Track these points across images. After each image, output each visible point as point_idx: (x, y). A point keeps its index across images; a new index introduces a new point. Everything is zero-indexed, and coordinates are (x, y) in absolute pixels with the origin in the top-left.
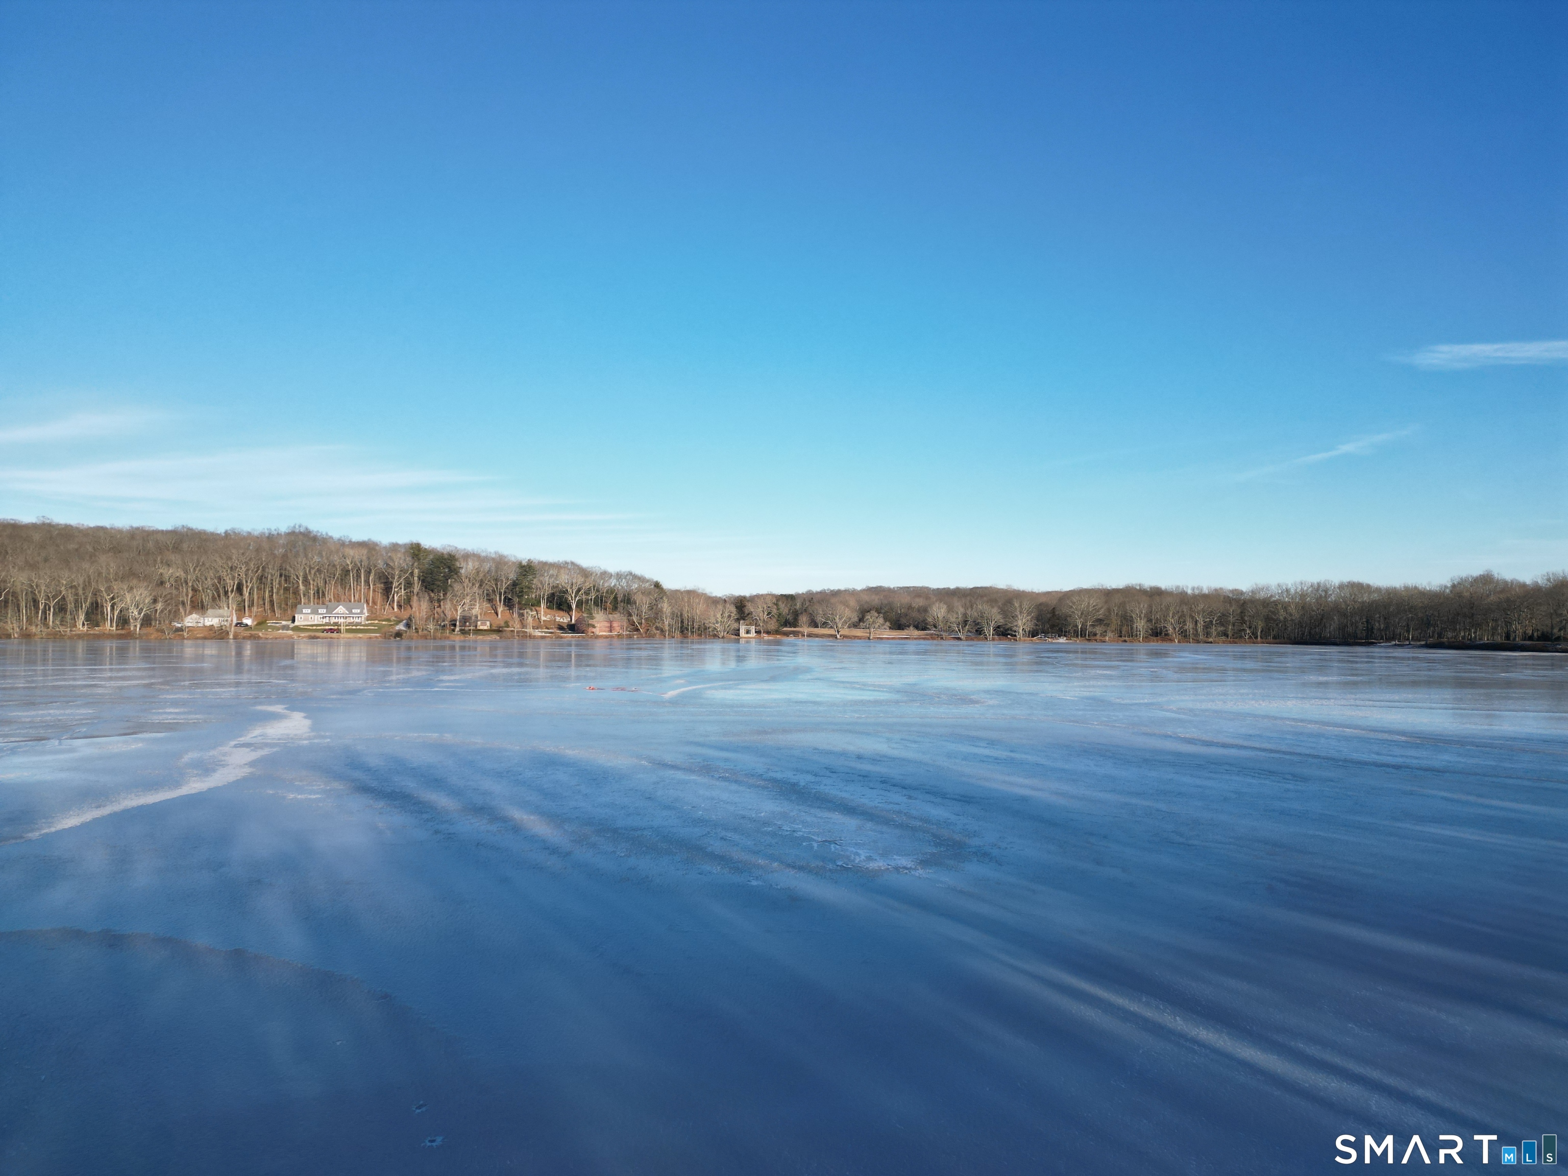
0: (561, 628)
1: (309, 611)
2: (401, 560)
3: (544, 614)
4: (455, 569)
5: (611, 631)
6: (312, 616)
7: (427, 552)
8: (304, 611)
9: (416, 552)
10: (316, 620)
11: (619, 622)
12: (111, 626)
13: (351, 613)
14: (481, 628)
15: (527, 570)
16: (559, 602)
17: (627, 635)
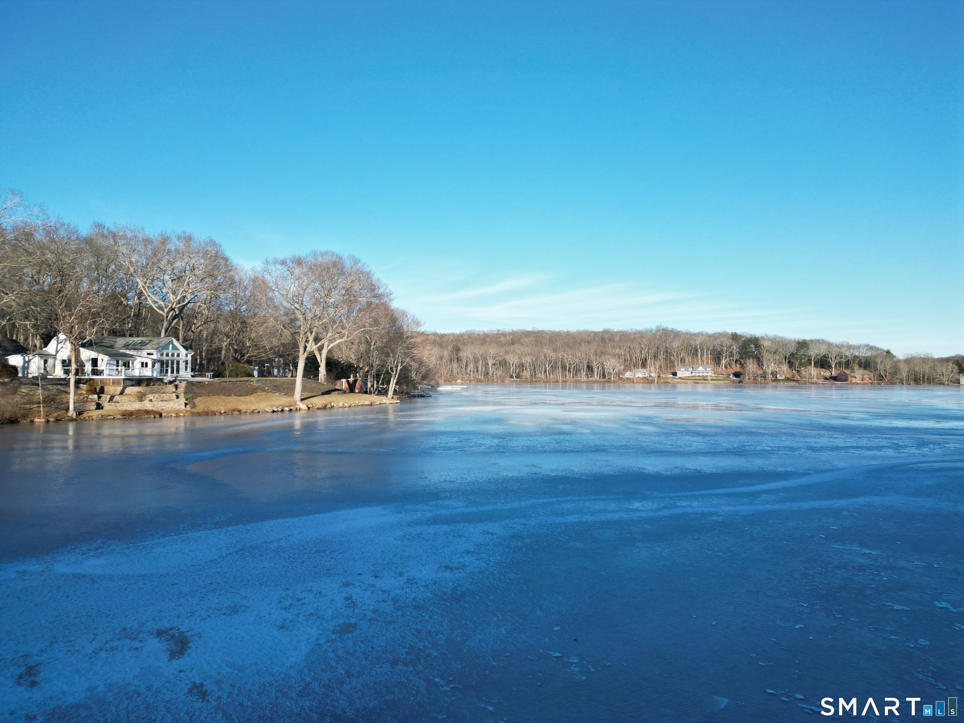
0: (826, 379)
1: (684, 370)
2: (727, 342)
3: (814, 371)
4: (760, 346)
5: (863, 380)
6: (686, 372)
7: (741, 336)
8: (681, 369)
9: (735, 337)
10: (688, 374)
11: (867, 375)
12: (597, 377)
13: (706, 370)
14: (780, 378)
15: (803, 345)
16: (823, 363)
17: (877, 383)
